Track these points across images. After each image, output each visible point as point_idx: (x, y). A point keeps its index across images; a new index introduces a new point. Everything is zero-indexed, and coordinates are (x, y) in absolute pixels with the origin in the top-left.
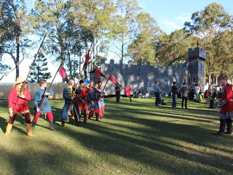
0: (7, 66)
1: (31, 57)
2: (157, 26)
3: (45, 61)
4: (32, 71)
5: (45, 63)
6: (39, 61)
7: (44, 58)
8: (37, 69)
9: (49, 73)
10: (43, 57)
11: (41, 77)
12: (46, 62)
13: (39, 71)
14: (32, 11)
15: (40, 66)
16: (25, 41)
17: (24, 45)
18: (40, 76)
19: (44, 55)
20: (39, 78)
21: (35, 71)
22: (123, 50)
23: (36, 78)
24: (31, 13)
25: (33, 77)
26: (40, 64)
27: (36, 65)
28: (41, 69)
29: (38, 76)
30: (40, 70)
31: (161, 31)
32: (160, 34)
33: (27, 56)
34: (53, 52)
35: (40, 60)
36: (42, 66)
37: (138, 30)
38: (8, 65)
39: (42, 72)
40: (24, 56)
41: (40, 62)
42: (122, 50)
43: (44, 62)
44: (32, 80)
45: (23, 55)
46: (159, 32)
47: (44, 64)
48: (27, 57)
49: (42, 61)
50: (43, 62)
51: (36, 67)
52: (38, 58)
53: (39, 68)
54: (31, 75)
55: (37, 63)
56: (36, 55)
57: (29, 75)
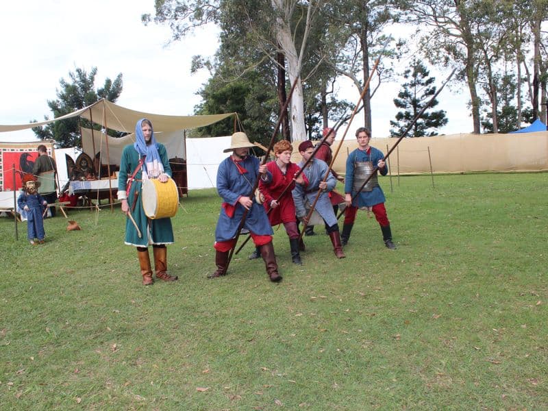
1: (396, 77)
3: (430, 85)
4: (403, 111)
5: (431, 88)
6: (417, 86)
7: (427, 78)
8: (412, 106)
9: (442, 111)
10: (426, 74)
11: (421, 124)
12: (431, 86)
13: (417, 109)
15: (418, 96)
17: (379, 52)
18: (420, 121)
19: (427, 71)
20: (417, 125)
21: (407, 110)
23: (409, 127)
25: (403, 123)
26: (419, 92)
27: (410, 96)
28: (422, 103)
29: (416, 121)
30: (419, 106)
33: (388, 75)
34: (447, 59)
35: (419, 83)
36: (423, 96)
38: (348, 102)
40: (381, 77)
41: (419, 87)
43: (427, 87)
44: (401, 131)
45: (379, 75)
47: (428, 92)
48: (387, 80)
49: (423, 84)
50: (425, 88)
51: (409, 99)
52: (413, 79)
53: (415, 103)
54: (398, 120)
55: (411, 90)
56: (409, 71)
57: (395, 121)
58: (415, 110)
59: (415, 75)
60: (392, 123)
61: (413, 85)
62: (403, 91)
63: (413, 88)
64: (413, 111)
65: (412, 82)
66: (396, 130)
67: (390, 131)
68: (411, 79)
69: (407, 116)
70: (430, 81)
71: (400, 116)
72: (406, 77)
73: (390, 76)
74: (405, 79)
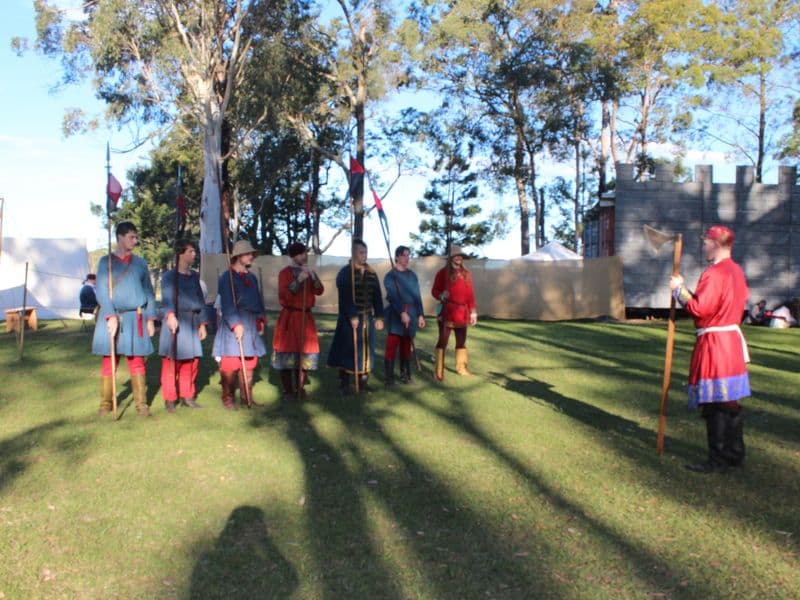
1: (424, 169)
3: (470, 183)
4: (428, 218)
5: (471, 189)
6: (452, 183)
7: (466, 173)
8: (442, 212)
9: (485, 223)
10: (465, 167)
11: (456, 239)
12: (472, 185)
13: (450, 217)
14: (413, 9)
15: (453, 199)
16: (405, 115)
17: (400, 130)
18: (454, 234)
19: (467, 163)
20: (449, 241)
21: (435, 218)
23: (436, 242)
24: (409, 18)
25: (428, 237)
27: (440, 197)
28: (456, 208)
30: (454, 214)
33: (412, 165)
35: (455, 180)
36: (459, 199)
39: (462, 221)
40: (402, 167)
41: (455, 186)
42: (758, 132)
43: (466, 186)
44: (425, 247)
47: (467, 193)
48: (410, 171)
49: (460, 182)
50: (463, 187)
51: (439, 202)
52: (446, 173)
53: (447, 209)
54: (422, 232)
55: (441, 189)
56: (441, 161)
57: (417, 232)
58: (447, 219)
59: (449, 168)
60: (413, 236)
61: (446, 182)
62: (430, 189)
63: (447, 186)
64: (444, 221)
65: (444, 177)
66: (419, 247)
68: (443, 172)
69: (434, 227)
70: (471, 177)
71: (424, 228)
72: (435, 169)
73: (415, 167)
74: (435, 172)
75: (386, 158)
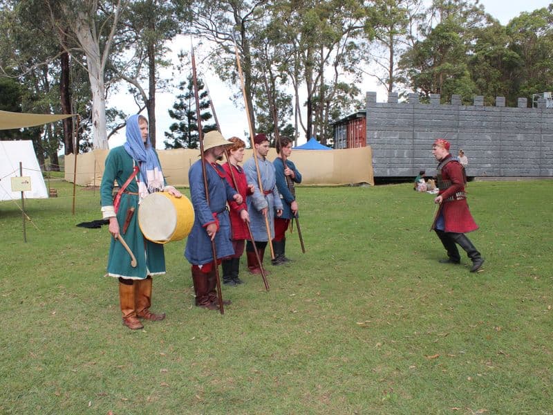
0: (116, 112)
1: (171, 88)
2: (478, 6)
3: (204, 98)
4: (178, 122)
5: (206, 102)
6: (192, 98)
7: (200, 92)
8: (186, 118)
10: (202, 88)
11: (195, 136)
12: (206, 99)
13: (191, 121)
15: (193, 109)
18: (194, 133)
19: (202, 84)
20: (190, 137)
21: (182, 122)
22: (391, 67)
23: (184, 138)
25: (176, 135)
27: (185, 108)
28: (196, 115)
29: (190, 133)
30: (194, 119)
31: (490, 19)
32: (485, 26)
37: (429, 16)
38: (118, 109)
41: (193, 100)
42: (389, 69)
43: (203, 100)
44: (176, 141)
46: (484, 21)
47: (203, 105)
48: (162, 90)
50: (200, 101)
51: (184, 111)
52: (188, 91)
53: (190, 115)
54: (172, 131)
55: (186, 102)
56: (184, 83)
57: (170, 132)
58: (189, 122)
59: (190, 88)
60: (167, 134)
61: (188, 97)
62: (179, 102)
63: (188, 100)
64: (188, 123)
65: (187, 94)
66: (171, 141)
67: (165, 142)
68: (186, 91)
69: (182, 128)
70: (205, 94)
71: (174, 128)
72: (182, 88)
73: (164, 86)
74: (180, 91)
75: (143, 80)
